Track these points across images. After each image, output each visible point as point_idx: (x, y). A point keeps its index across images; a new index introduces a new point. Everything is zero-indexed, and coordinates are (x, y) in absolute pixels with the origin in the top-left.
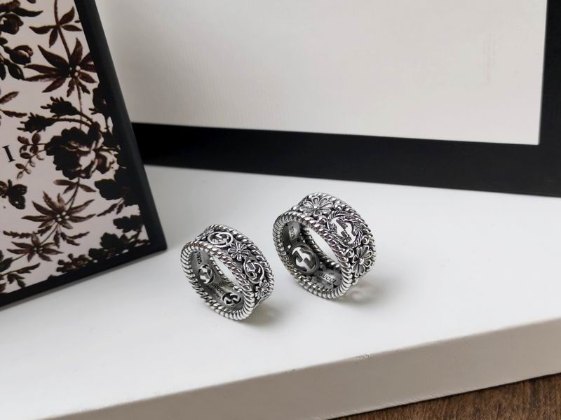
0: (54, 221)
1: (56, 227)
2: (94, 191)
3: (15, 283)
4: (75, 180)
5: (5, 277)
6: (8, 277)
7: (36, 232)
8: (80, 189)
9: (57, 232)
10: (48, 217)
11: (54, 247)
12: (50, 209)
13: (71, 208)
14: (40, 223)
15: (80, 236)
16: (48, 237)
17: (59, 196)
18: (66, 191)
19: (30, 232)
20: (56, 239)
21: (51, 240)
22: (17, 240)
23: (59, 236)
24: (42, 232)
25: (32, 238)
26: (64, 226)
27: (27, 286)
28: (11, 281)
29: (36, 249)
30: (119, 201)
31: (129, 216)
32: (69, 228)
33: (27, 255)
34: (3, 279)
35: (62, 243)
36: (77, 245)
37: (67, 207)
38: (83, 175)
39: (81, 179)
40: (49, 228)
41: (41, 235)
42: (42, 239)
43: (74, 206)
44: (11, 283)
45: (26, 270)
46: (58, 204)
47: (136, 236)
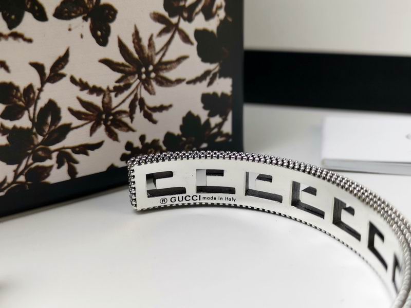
0: (137, 76)
1: (137, 87)
2: (192, 44)
3: (65, 167)
4: (174, 20)
5: (55, 155)
6: (58, 157)
7: (111, 88)
8: (177, 36)
9: (136, 95)
10: (131, 68)
11: (126, 119)
12: (136, 56)
13: (160, 62)
14: (118, 75)
15: (162, 108)
16: (123, 101)
17: (151, 39)
18: (161, 33)
19: (104, 88)
20: (132, 106)
21: (125, 107)
22: (86, 96)
23: (137, 103)
24: (118, 90)
25: (104, 97)
26: (146, 89)
27: (78, 176)
28: (60, 164)
29: (104, 116)
30: (213, 67)
31: (219, 94)
32: (151, 92)
33: (90, 125)
34: (50, 158)
35: (139, 114)
36: (154, 122)
37: (157, 59)
38: (185, 15)
39: (182, 20)
40: (128, 86)
41: (116, 96)
42: (115, 101)
43: (165, 59)
44: (59, 167)
45: (84, 149)
46: (147, 50)
47: (220, 126)
